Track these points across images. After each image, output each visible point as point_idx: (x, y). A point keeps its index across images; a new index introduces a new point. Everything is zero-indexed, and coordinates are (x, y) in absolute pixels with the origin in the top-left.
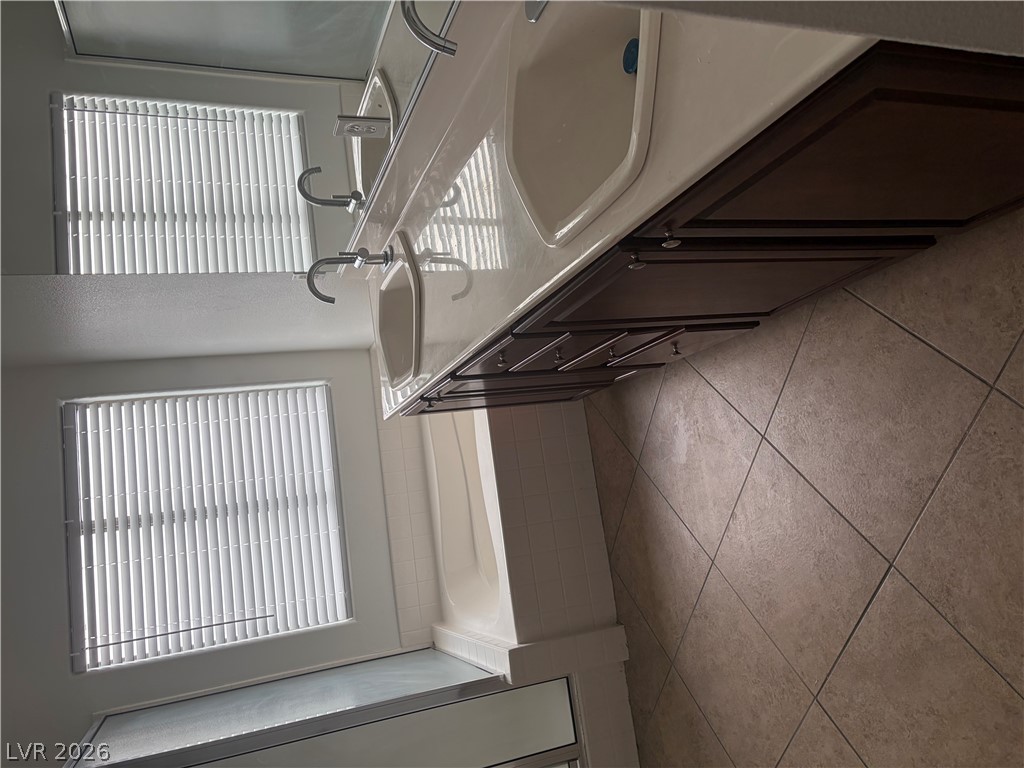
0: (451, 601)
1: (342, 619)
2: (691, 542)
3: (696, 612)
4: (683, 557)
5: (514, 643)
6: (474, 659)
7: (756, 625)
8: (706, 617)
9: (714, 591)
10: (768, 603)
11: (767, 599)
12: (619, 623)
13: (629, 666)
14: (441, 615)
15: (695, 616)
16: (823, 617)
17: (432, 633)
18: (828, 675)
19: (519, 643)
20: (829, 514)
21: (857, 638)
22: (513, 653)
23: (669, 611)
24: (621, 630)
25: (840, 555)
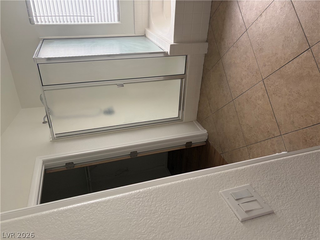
0: (153, 22)
1: (117, 22)
2: (241, 21)
3: (234, 45)
4: (237, 26)
5: (172, 43)
6: (158, 44)
7: (253, 54)
8: (237, 48)
9: (243, 40)
10: (260, 49)
11: (261, 47)
12: (207, 41)
13: (206, 55)
14: (149, 26)
15: (234, 46)
16: (277, 58)
17: (145, 31)
18: (270, 75)
19: (174, 43)
20: (297, 25)
21: (286, 67)
22: (171, 46)
23: (225, 42)
24: (207, 44)
25: (294, 40)
